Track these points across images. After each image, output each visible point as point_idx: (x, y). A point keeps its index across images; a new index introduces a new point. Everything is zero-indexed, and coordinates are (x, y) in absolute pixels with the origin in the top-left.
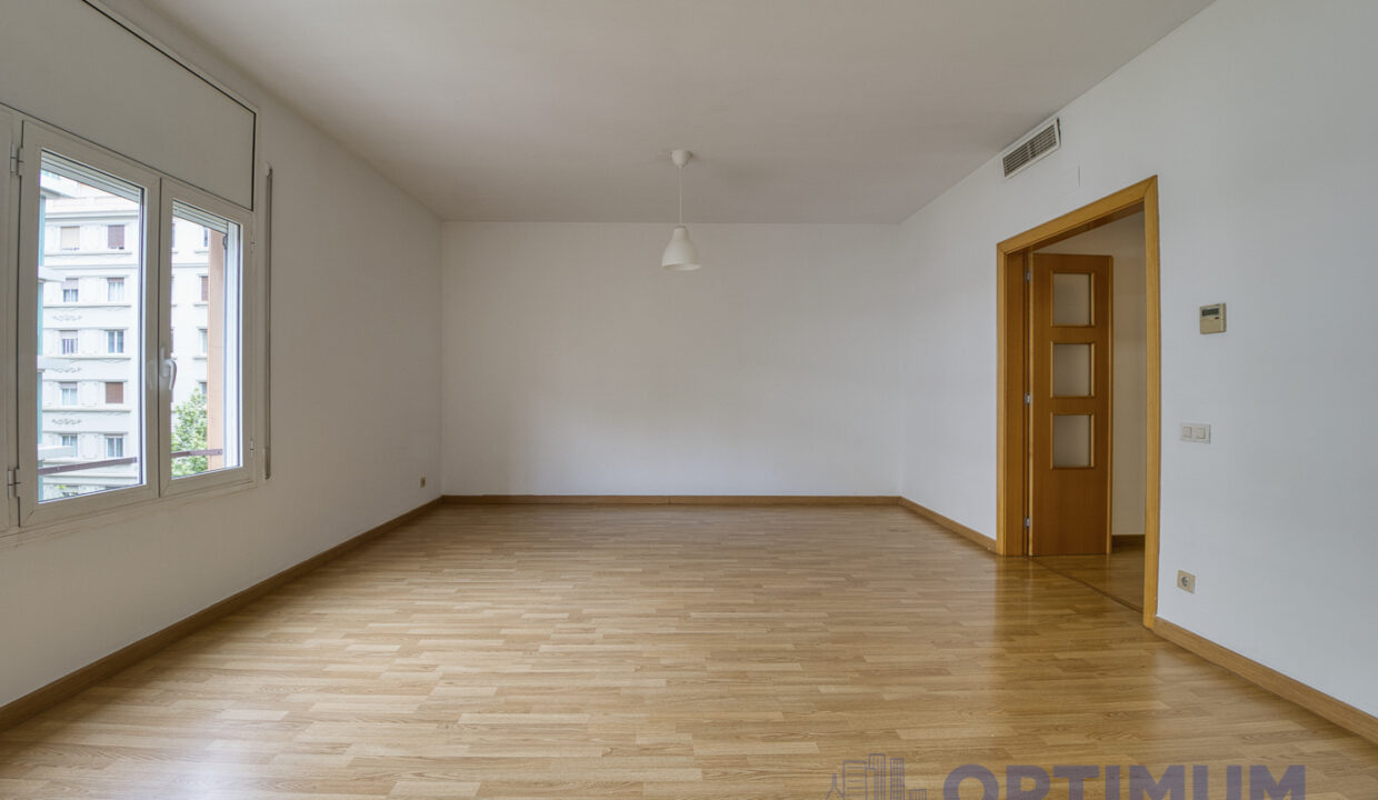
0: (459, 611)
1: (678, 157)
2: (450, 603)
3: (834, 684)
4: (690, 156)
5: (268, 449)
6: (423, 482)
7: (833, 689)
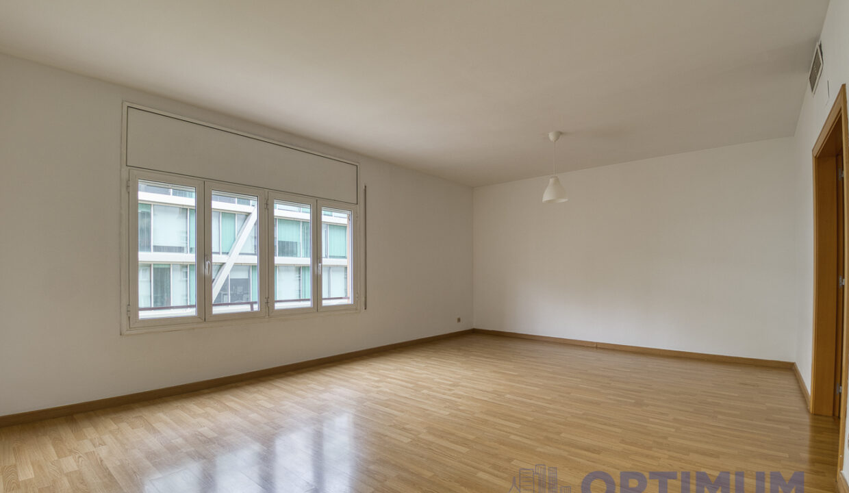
0: (417, 373)
1: (552, 137)
2: (413, 369)
3: (520, 436)
4: (559, 134)
5: (366, 298)
6: (459, 320)
7: (518, 438)
